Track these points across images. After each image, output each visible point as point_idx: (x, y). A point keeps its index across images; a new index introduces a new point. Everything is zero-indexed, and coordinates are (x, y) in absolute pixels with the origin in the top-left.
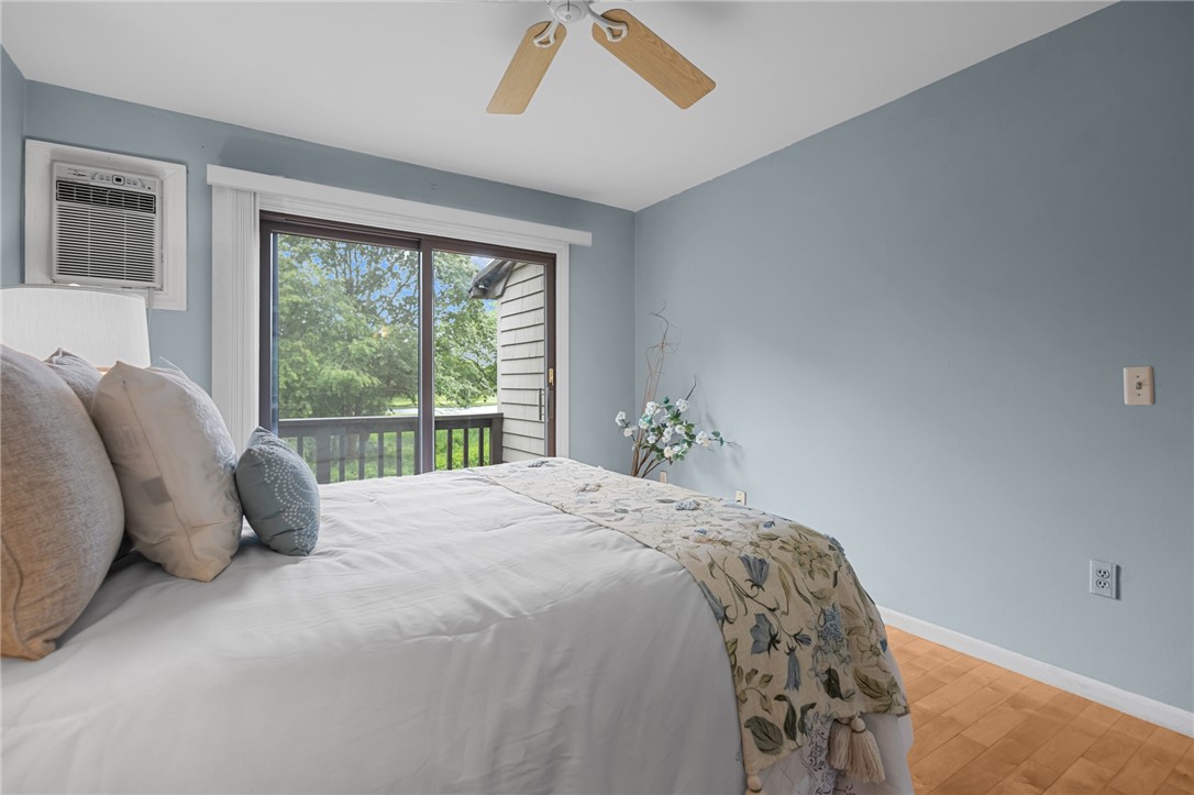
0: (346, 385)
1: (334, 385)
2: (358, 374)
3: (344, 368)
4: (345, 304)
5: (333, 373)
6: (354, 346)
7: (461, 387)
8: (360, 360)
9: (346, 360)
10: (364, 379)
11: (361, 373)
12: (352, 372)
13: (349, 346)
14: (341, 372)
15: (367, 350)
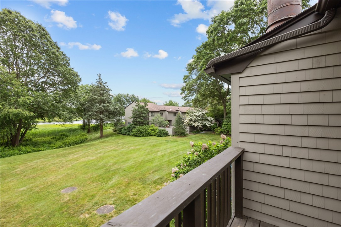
0: (17, 115)
1: (11, 115)
2: (23, 111)
3: (16, 108)
4: (16, 82)
5: (10, 110)
6: (21, 99)
7: (69, 116)
8: (23, 105)
9: (17, 105)
10: (26, 113)
11: (25, 110)
12: (20, 110)
13: (19, 99)
14: (15, 110)
15: (28, 101)
